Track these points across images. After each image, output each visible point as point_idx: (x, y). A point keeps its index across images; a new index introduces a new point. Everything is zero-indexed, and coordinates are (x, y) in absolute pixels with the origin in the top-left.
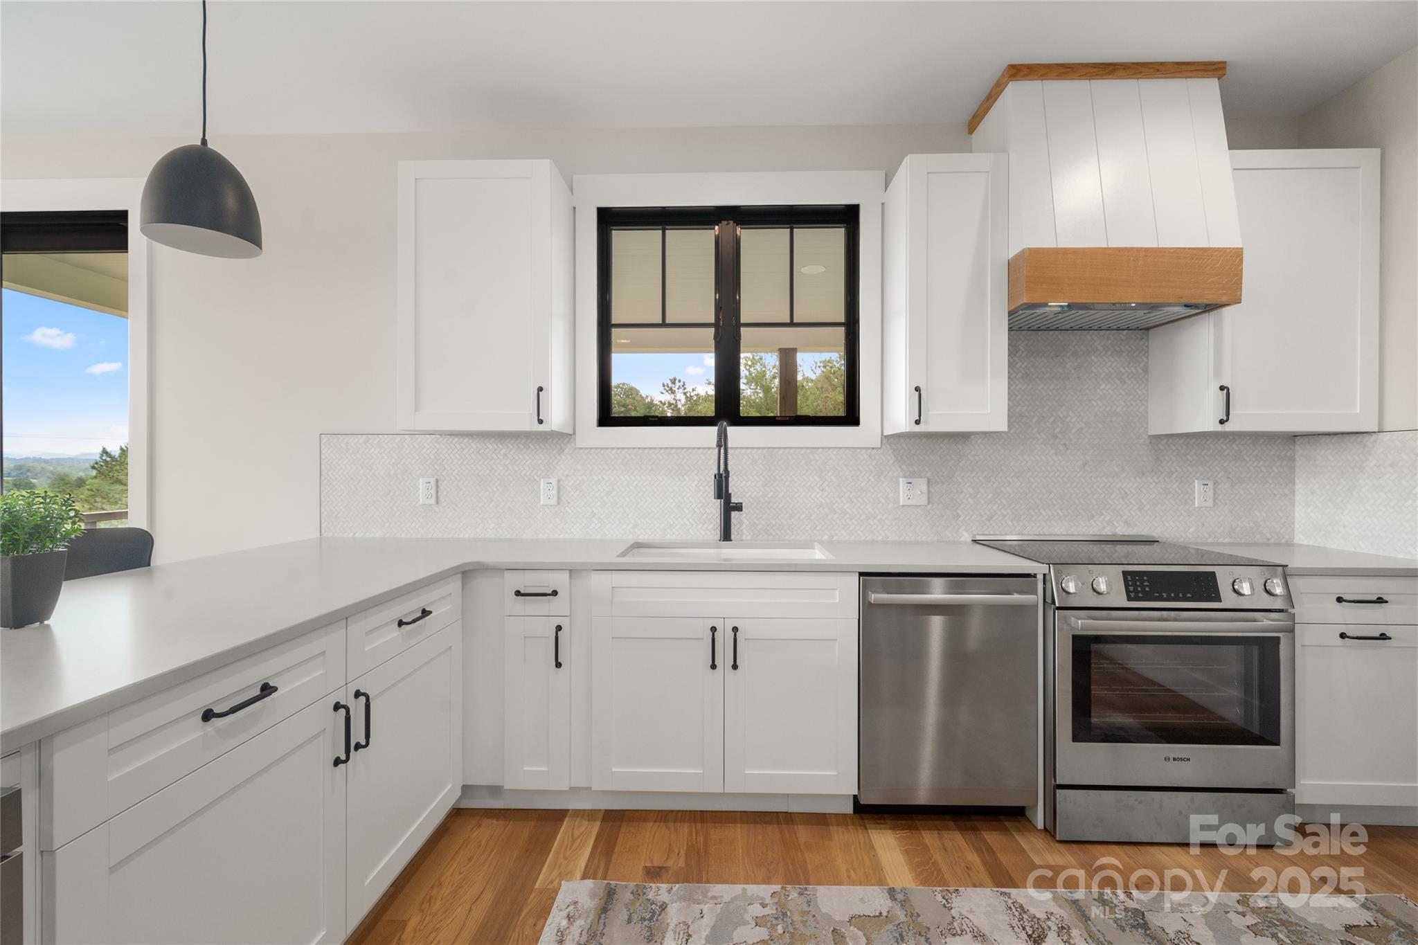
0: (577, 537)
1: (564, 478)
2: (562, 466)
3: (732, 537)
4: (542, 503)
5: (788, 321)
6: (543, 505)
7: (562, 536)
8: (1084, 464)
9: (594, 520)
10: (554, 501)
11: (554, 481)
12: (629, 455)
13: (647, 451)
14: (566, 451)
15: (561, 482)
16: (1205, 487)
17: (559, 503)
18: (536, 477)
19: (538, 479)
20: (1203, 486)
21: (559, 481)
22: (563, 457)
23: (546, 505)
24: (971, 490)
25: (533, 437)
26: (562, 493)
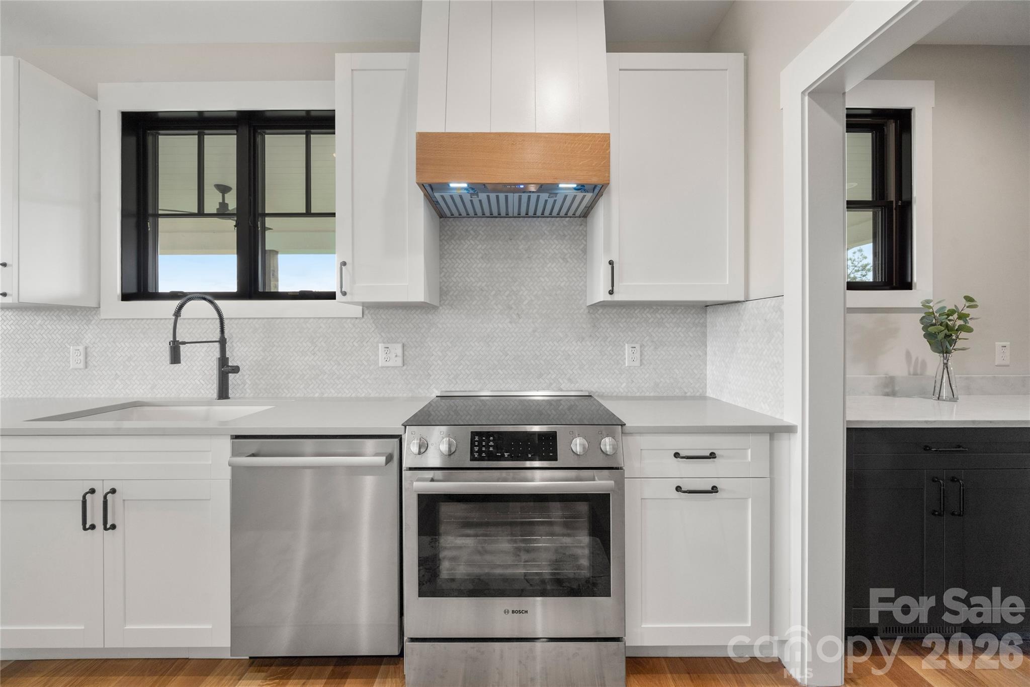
0: (103, 396)
1: (91, 346)
2: (89, 335)
3: (230, 396)
4: (71, 367)
5: (304, 211)
6: (72, 369)
7: (90, 396)
8: (534, 331)
9: (117, 381)
10: (82, 366)
11: (81, 348)
12: (148, 325)
13: (162, 321)
14: (93, 322)
15: (89, 349)
16: (633, 349)
17: (86, 367)
18: (67, 344)
19: (69, 346)
20: (631, 349)
21: (86, 348)
22: (91, 327)
23: (76, 369)
24: (440, 354)
25: (65, 310)
26: (89, 358)
